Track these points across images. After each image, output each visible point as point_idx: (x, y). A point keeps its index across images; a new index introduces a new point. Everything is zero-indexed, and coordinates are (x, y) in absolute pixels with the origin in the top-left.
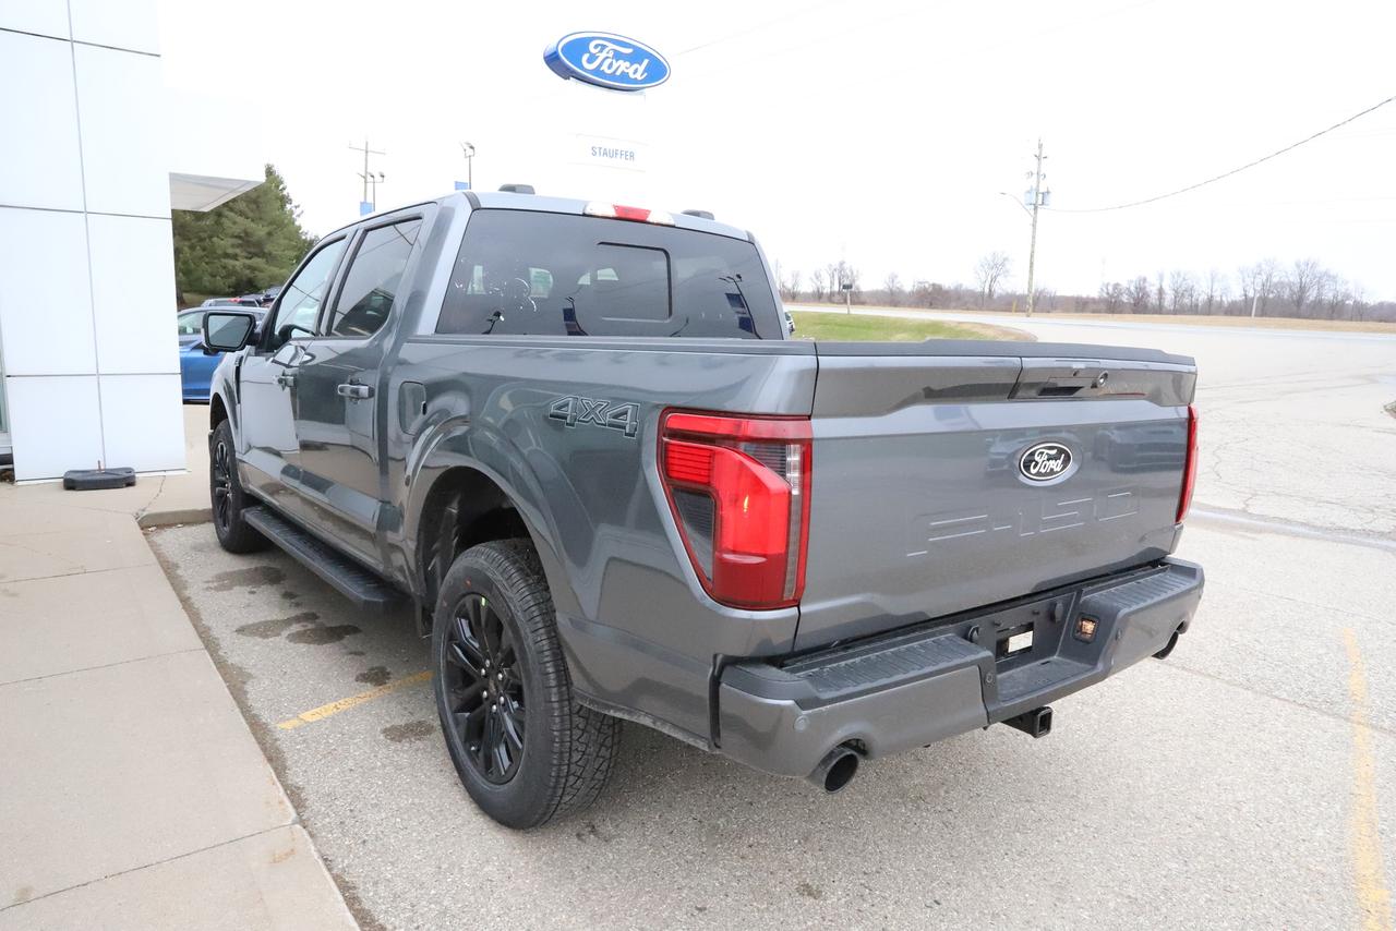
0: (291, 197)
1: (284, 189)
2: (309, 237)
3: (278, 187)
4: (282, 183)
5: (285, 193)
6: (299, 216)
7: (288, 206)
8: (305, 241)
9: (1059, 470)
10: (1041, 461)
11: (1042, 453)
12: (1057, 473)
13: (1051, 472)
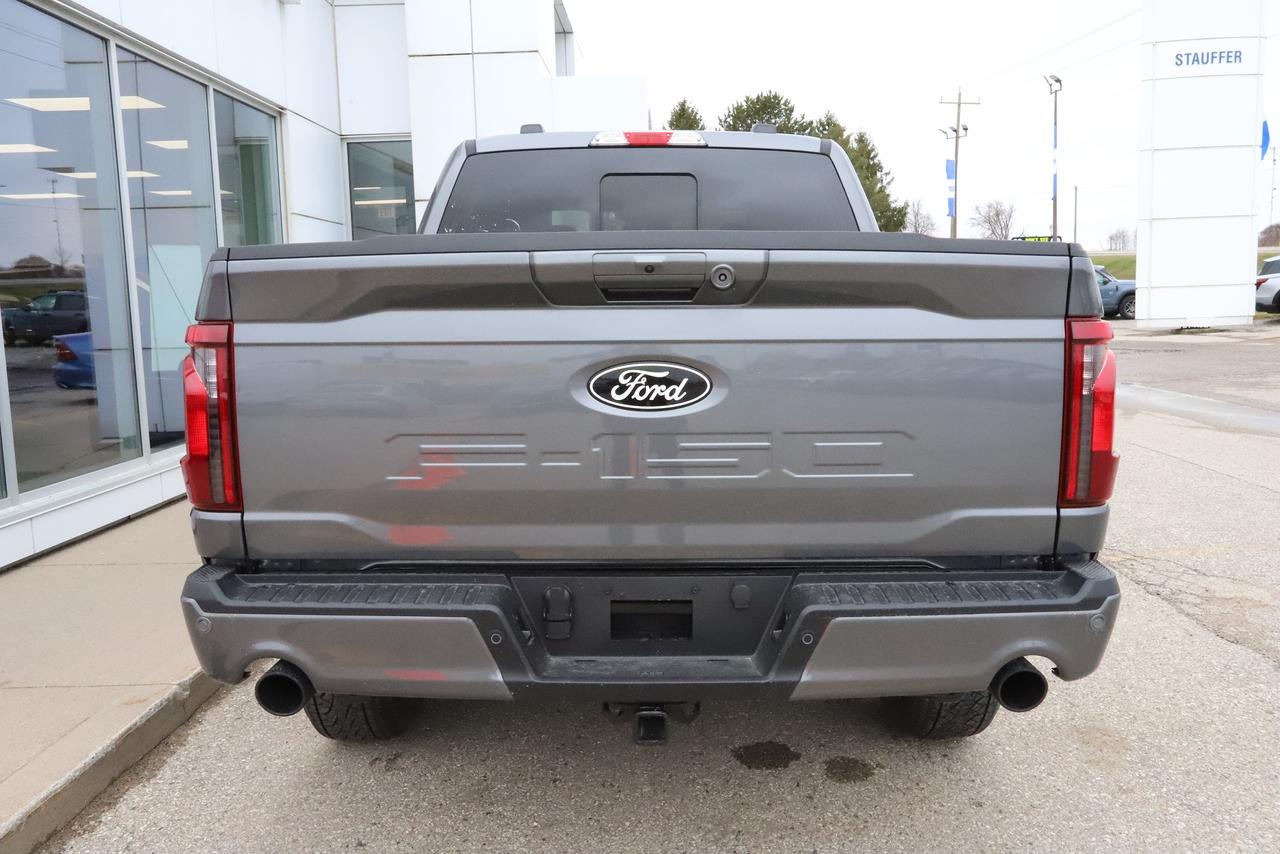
0: (883, 164)
1: (875, 156)
2: (899, 204)
3: (869, 154)
4: (873, 150)
5: (876, 161)
6: (889, 183)
7: (879, 174)
8: (895, 209)
9: (677, 399)
10: (633, 385)
11: (634, 376)
12: (673, 402)
13: (660, 400)
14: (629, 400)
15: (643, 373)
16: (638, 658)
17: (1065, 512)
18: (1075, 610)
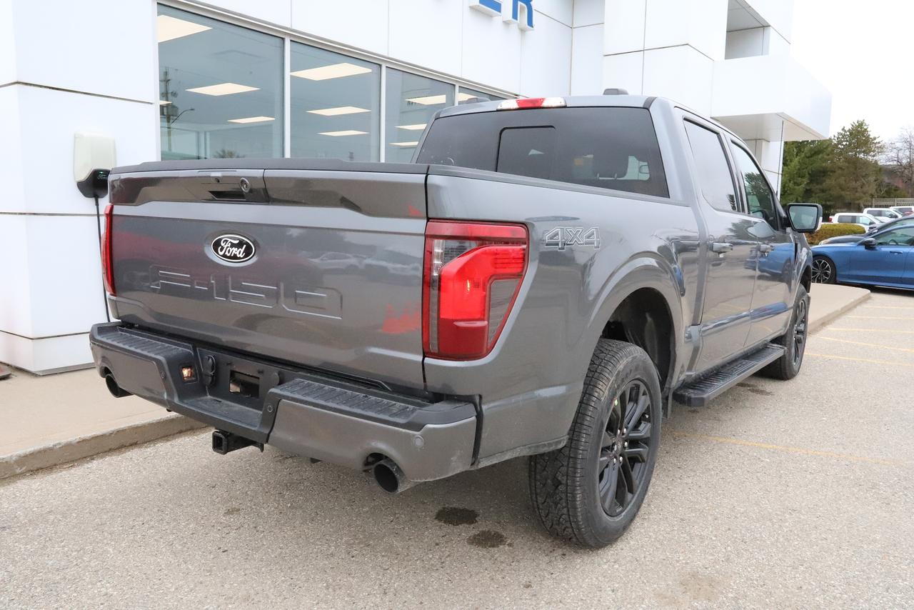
9: (242, 257)
10: (226, 246)
11: (227, 241)
12: (240, 258)
13: (235, 257)
14: (224, 256)
15: (230, 240)
16: (233, 404)
17: (428, 360)
18: (404, 428)
